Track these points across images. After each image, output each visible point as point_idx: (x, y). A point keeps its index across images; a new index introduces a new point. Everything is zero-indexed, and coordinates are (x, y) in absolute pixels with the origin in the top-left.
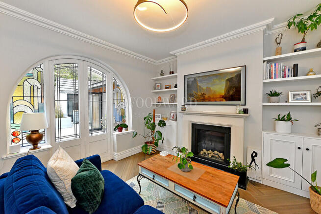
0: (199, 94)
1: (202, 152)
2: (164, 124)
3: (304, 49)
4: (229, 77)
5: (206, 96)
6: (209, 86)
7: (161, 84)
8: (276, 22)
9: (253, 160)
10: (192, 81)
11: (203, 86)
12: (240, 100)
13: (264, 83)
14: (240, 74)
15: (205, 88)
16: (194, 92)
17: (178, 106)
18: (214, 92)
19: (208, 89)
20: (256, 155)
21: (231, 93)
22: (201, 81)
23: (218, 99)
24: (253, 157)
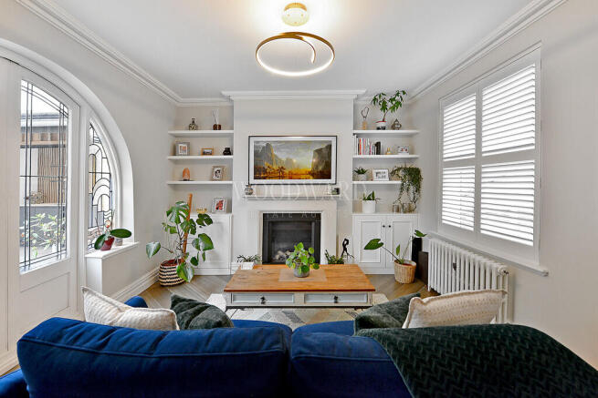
0: (275, 167)
1: (277, 257)
2: (210, 221)
3: (384, 128)
4: (318, 147)
5: (286, 171)
6: (291, 157)
7: (188, 144)
8: (364, 95)
9: (345, 249)
10: (264, 148)
11: (282, 155)
12: (329, 178)
13: (354, 159)
14: (331, 146)
15: (284, 159)
16: (266, 164)
17: (235, 186)
18: (298, 166)
19: (289, 161)
20: (348, 243)
21: (320, 168)
22: (278, 149)
23: (303, 177)
24: (344, 246)
